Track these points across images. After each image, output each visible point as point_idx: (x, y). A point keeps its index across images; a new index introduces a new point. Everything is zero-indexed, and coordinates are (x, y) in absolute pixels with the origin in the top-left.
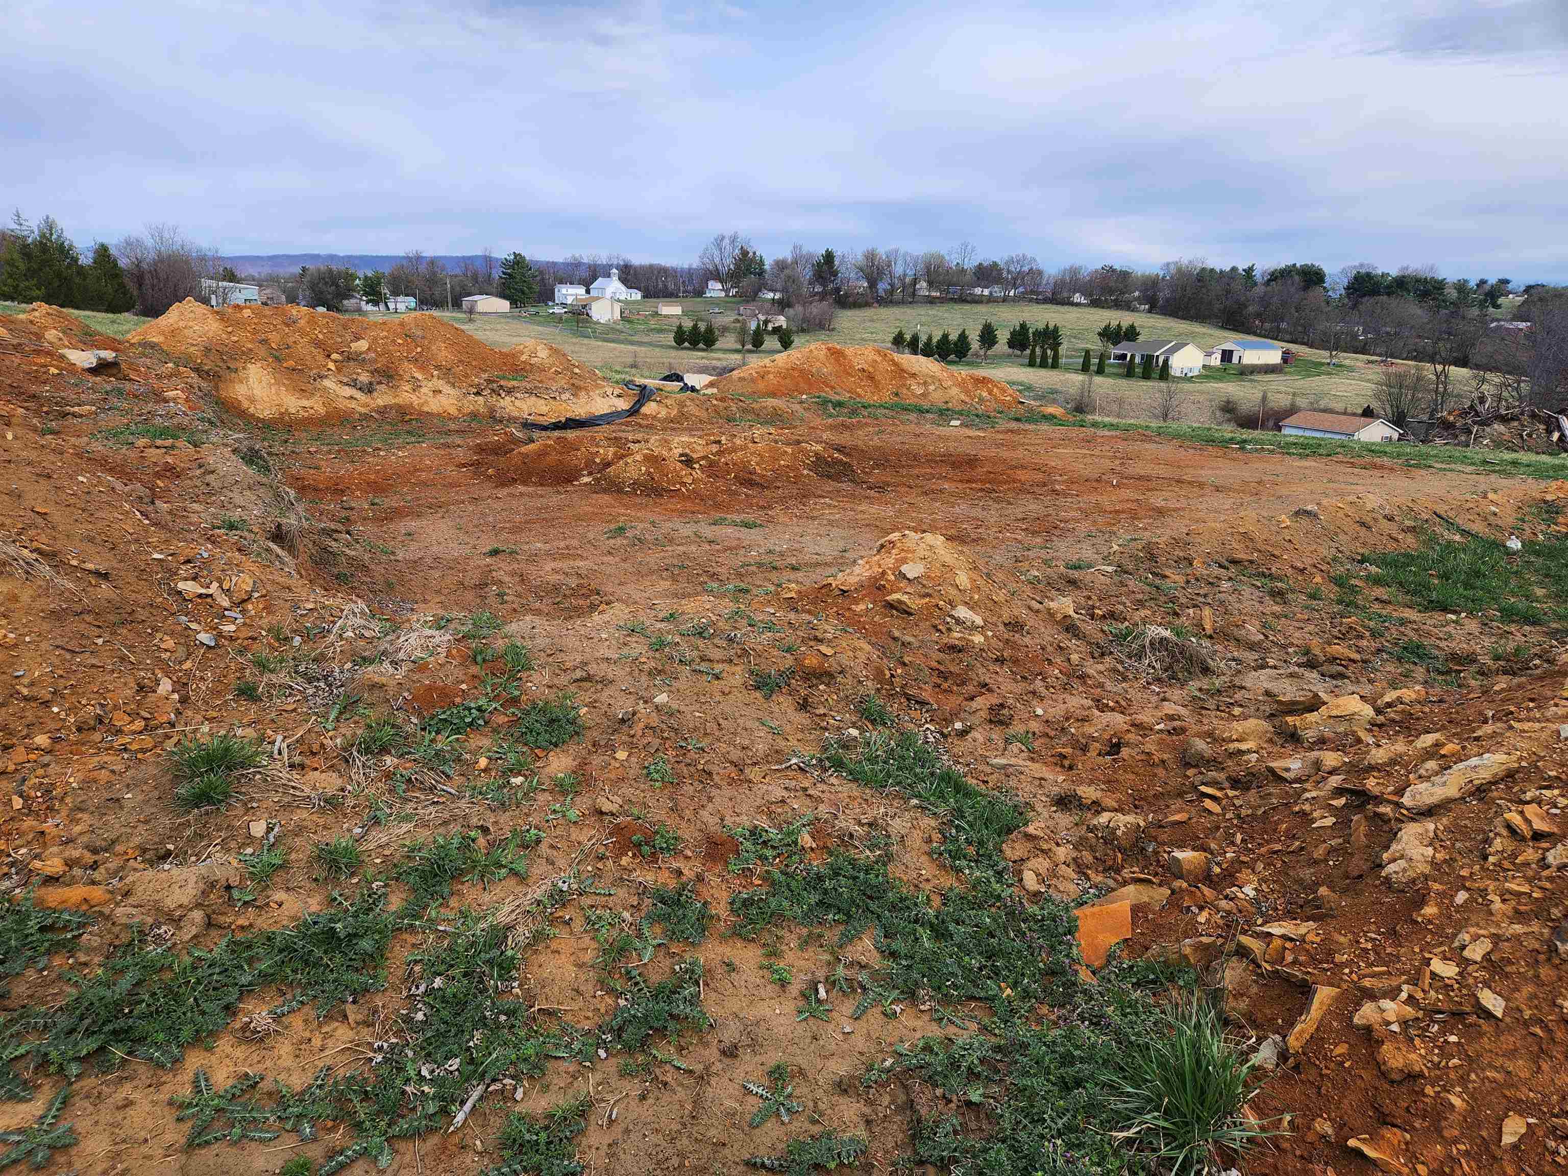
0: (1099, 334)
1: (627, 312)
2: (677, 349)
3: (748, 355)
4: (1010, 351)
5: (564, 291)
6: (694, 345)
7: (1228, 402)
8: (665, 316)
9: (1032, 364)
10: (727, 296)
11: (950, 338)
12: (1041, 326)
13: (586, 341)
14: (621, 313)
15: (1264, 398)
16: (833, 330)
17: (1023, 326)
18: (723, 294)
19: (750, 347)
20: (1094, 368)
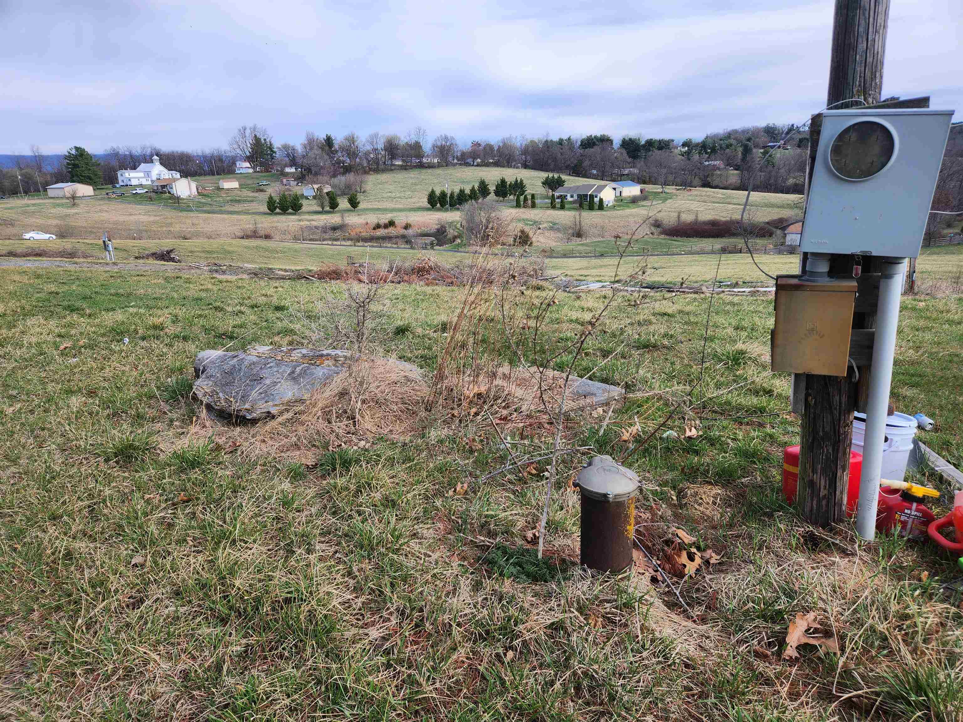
0: (543, 183)
1: (200, 188)
2: (271, 214)
3: (346, 215)
4: (497, 198)
5: (127, 175)
6: (284, 211)
7: (656, 221)
8: (228, 190)
9: (518, 206)
10: (255, 172)
11: (466, 192)
12: (513, 180)
13: (192, 214)
14: (197, 189)
15: (679, 217)
16: (364, 192)
17: (503, 181)
18: (251, 171)
19: (327, 209)
20: (558, 206)
